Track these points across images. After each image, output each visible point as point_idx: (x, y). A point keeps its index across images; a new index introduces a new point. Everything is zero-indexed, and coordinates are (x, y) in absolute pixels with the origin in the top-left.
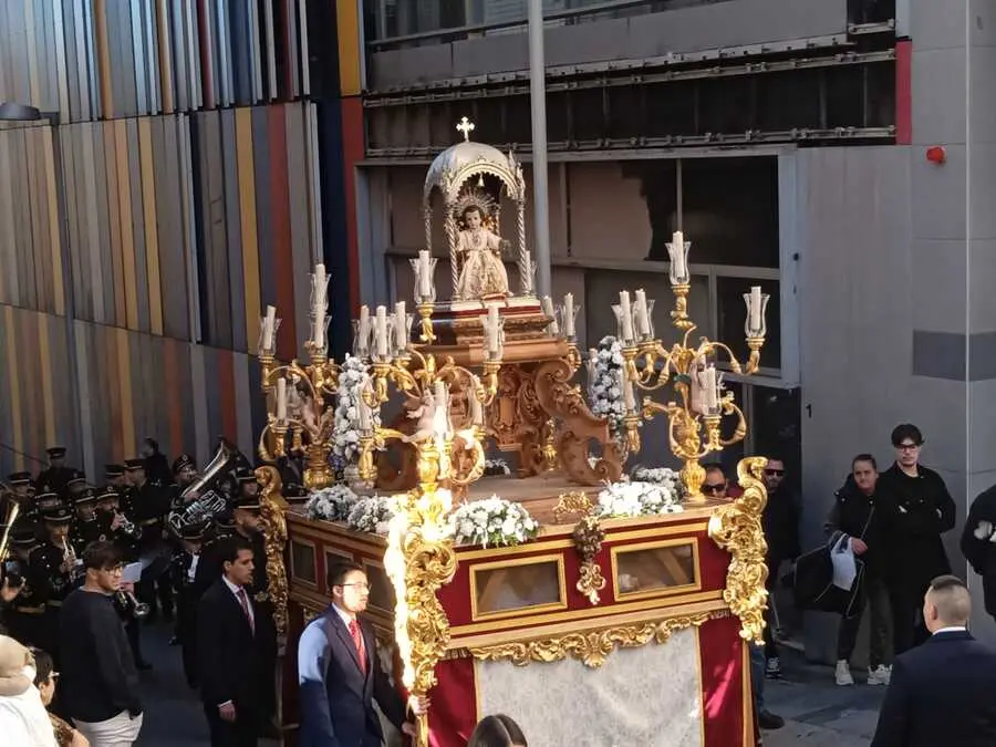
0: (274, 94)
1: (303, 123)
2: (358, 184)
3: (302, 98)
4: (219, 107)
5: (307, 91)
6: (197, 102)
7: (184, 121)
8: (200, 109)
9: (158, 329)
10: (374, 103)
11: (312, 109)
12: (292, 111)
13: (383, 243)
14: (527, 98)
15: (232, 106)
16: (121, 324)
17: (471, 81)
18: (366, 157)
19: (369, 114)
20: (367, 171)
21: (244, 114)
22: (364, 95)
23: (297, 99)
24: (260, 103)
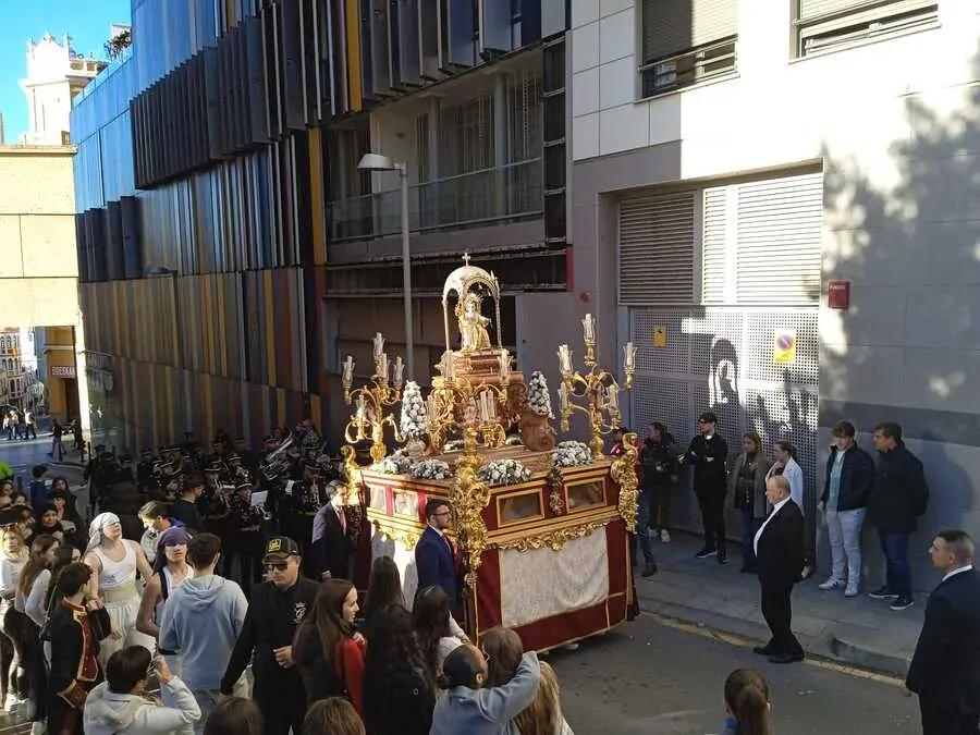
0: (282, 263)
1: (297, 278)
2: (323, 307)
3: (296, 266)
4: (256, 270)
5: (298, 262)
6: (245, 267)
7: (239, 275)
8: (248, 270)
9: (225, 374)
10: (330, 269)
11: (301, 271)
12: (291, 272)
13: (334, 334)
14: (401, 269)
15: (263, 269)
16: (207, 370)
17: (376, 259)
18: (327, 293)
19: (328, 273)
20: (327, 300)
21: (268, 273)
22: (325, 265)
23: (292, 267)
24: (276, 268)
